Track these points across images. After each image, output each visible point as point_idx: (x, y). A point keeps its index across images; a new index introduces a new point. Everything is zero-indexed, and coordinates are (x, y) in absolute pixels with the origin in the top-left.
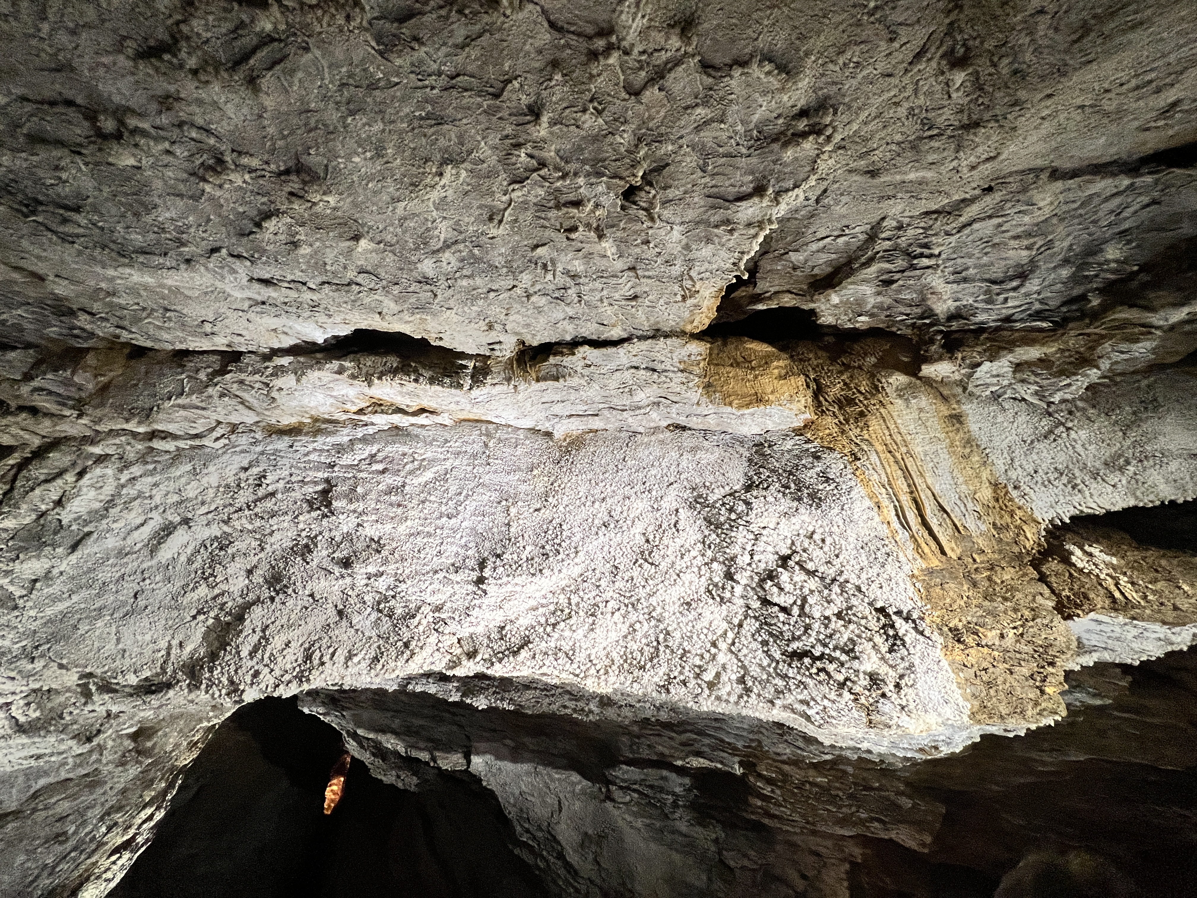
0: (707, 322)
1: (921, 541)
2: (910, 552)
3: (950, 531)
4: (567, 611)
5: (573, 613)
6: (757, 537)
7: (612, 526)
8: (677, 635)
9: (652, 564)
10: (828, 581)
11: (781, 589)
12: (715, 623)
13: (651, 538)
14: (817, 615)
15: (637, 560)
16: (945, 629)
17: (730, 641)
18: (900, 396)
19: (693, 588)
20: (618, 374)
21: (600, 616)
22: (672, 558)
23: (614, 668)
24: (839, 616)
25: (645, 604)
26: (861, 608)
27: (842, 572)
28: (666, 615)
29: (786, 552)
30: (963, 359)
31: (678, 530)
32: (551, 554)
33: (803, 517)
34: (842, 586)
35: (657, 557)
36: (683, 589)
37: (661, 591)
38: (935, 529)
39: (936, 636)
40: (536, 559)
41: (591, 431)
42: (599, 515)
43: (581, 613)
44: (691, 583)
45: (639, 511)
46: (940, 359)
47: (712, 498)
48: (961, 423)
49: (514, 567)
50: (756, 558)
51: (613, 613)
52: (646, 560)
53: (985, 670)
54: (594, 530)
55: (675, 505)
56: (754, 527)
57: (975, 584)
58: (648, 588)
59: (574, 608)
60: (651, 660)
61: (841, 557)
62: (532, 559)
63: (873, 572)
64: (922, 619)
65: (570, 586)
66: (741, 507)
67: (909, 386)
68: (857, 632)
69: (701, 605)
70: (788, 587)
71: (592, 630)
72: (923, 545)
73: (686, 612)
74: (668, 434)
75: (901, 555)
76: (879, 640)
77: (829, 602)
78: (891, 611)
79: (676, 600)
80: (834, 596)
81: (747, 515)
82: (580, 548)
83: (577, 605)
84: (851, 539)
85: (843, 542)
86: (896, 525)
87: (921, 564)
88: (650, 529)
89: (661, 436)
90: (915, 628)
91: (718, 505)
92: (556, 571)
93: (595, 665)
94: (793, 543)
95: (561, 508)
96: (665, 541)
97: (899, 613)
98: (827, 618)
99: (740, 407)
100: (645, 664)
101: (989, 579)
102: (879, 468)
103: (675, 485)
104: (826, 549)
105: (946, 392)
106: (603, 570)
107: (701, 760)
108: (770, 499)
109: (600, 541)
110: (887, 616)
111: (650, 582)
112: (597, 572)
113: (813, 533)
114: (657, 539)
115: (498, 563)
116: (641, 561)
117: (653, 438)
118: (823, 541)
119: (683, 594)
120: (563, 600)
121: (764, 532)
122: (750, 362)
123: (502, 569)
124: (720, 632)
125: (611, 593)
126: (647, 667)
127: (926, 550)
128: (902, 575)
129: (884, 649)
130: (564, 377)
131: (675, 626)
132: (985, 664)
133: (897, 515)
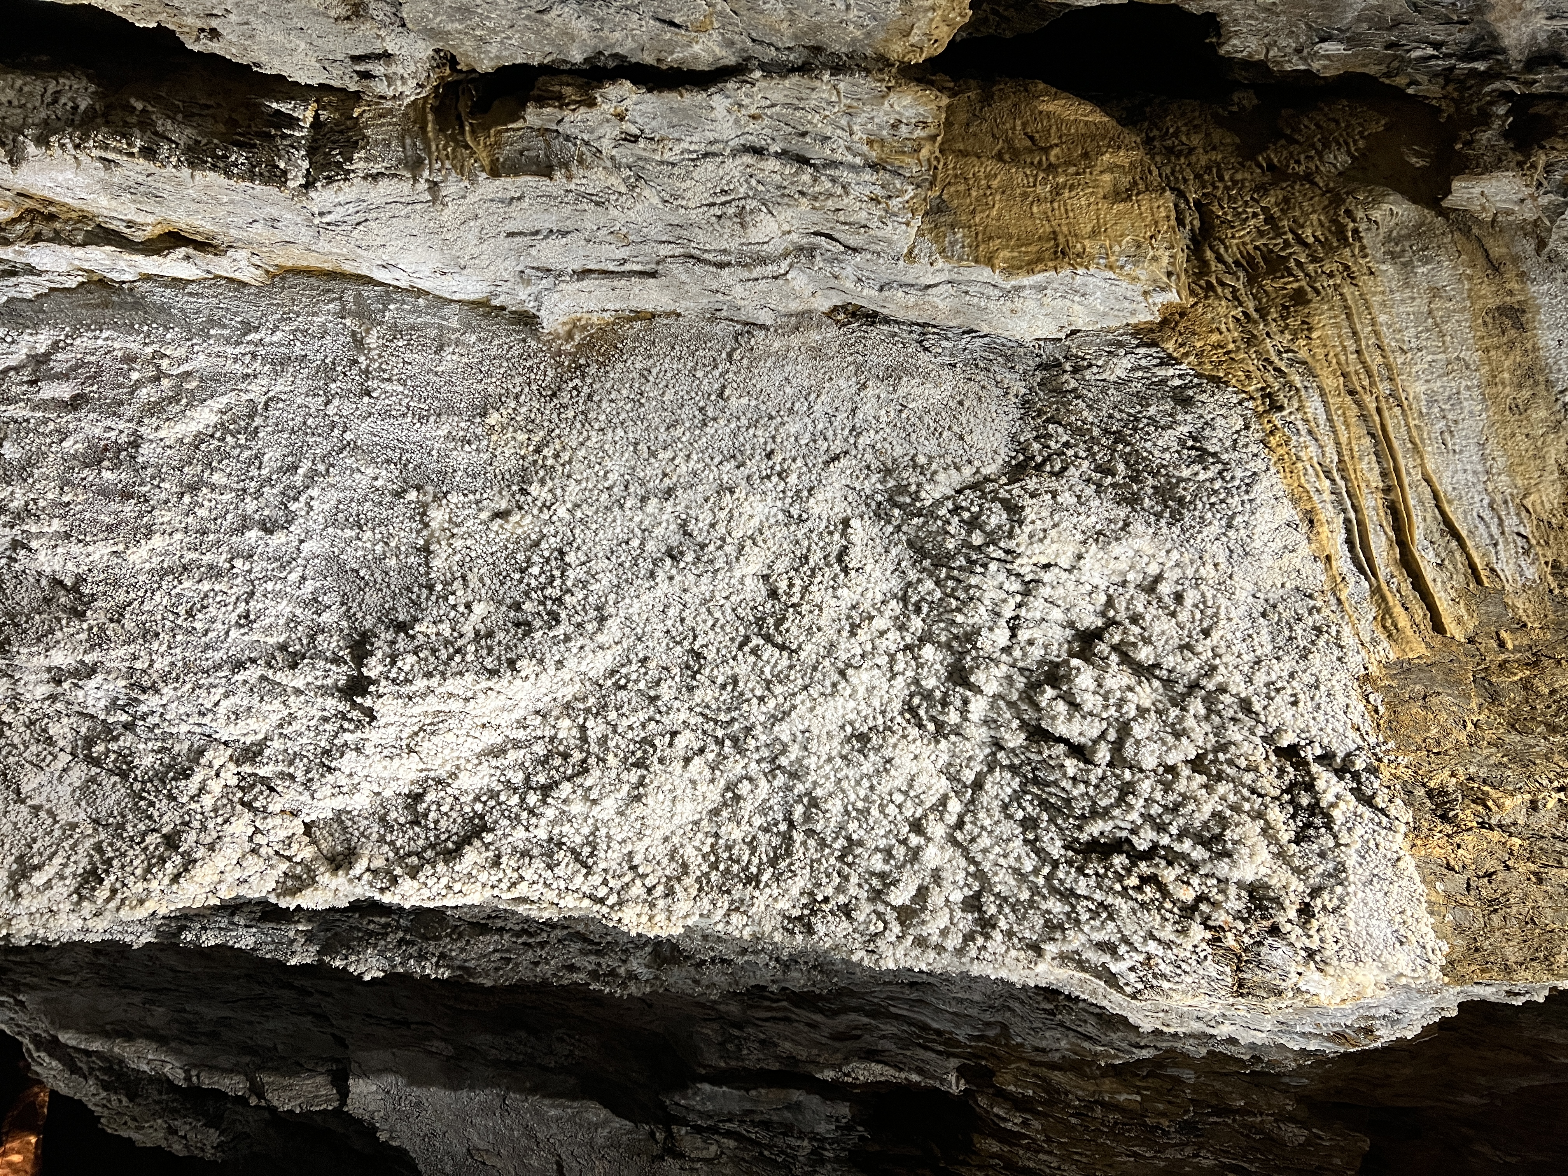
0: (945, 35)
1: (1393, 601)
2: (1367, 627)
3: (1459, 580)
4: (577, 756)
5: (592, 761)
6: (1028, 588)
7: (689, 557)
8: (835, 807)
9: (782, 647)
10: (1180, 688)
11: (1074, 706)
12: (923, 779)
13: (783, 585)
14: (1149, 762)
15: (747, 639)
16: (1420, 792)
17: (952, 819)
18: (1393, 256)
19: (876, 703)
20: (709, 165)
21: (656, 767)
22: (831, 633)
23: (687, 881)
24: (1197, 764)
25: (763, 738)
26: (1246, 747)
27: (1214, 668)
28: (812, 762)
29: (1090, 620)
30: (1549, 169)
31: (845, 570)
32: (537, 623)
33: (1137, 544)
34: (1210, 701)
35: (794, 630)
36: (852, 704)
37: (802, 709)
38: (1429, 573)
39: (1399, 810)
40: (500, 636)
41: (638, 315)
42: (659, 531)
43: (612, 761)
44: (871, 690)
45: (755, 522)
46: (1497, 165)
47: (930, 494)
48: (1521, 327)
49: (443, 654)
50: (1023, 635)
51: (687, 761)
52: (768, 639)
53: (1489, 875)
54: (645, 566)
55: (841, 509)
56: (1024, 566)
57: (1494, 697)
58: (772, 703)
59: (594, 748)
60: (773, 862)
61: (1216, 635)
62: (490, 634)
63: (1280, 670)
64: (1373, 771)
65: (585, 699)
66: (997, 518)
67: (1418, 231)
68: (1232, 798)
69: (892, 740)
70: (1091, 702)
71: (638, 798)
72: (1398, 610)
73: (857, 757)
74: (833, 331)
75: (1347, 631)
76: (1275, 815)
77: (1177, 735)
78: (1310, 754)
79: (834, 728)
80: (1190, 722)
81: (1011, 535)
82: (610, 610)
83: (603, 741)
84: (1241, 596)
85: (1222, 601)
86: (1343, 563)
87: (1387, 651)
88: (781, 566)
89: (815, 337)
90: (1357, 792)
91: (943, 512)
92: (549, 663)
93: (644, 876)
94: (1110, 602)
95: (562, 512)
96: (817, 594)
97: (1326, 758)
98: (1171, 769)
99: (1010, 270)
100: (760, 872)
101: (1526, 685)
102: (1323, 430)
103: (844, 462)
104: (1184, 616)
105: (1497, 250)
106: (665, 660)
107: (877, 1068)
108: (1066, 499)
109: (659, 593)
110: (1301, 764)
111: (778, 689)
112: (652, 665)
113: (1158, 578)
114: (797, 589)
115: (401, 645)
116: (756, 641)
117: (795, 341)
118: (1179, 598)
119: (852, 716)
120: (566, 729)
121: (1047, 577)
122: (1046, 150)
123: (411, 659)
124: (931, 800)
125: (683, 715)
126: (765, 878)
127: (1403, 621)
128: (1343, 676)
129: (1286, 835)
130: (565, 165)
131: (830, 786)
132: (1490, 865)
133: (1349, 541)
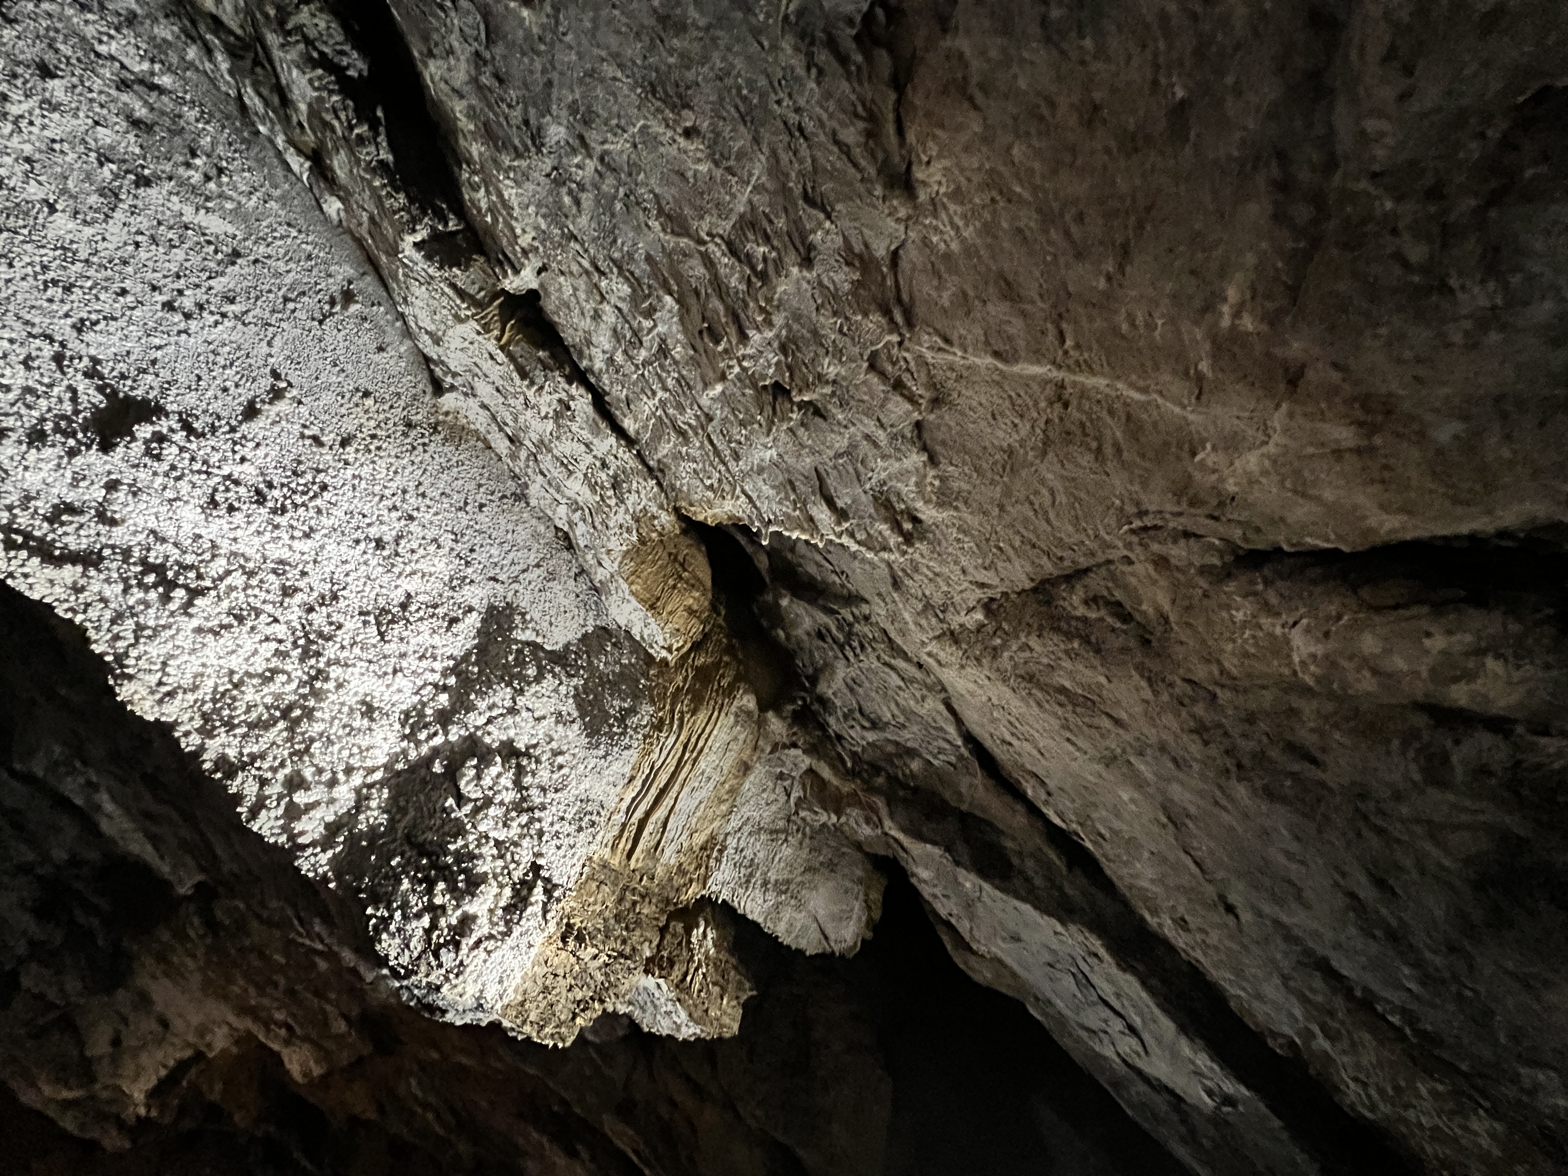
0: (701, 518)
1: (626, 834)
2: (610, 836)
3: (652, 843)
6: (513, 711)
8: (318, 727)
9: (381, 634)
10: (525, 805)
11: (478, 777)
12: (377, 752)
13: (413, 608)
14: (482, 828)
15: (368, 613)
16: (565, 921)
17: (369, 780)
18: (737, 715)
19: (395, 698)
22: (411, 649)
24: (498, 844)
25: (321, 665)
26: (524, 853)
27: (545, 808)
28: (332, 697)
29: (520, 746)
30: (794, 734)
31: (448, 629)
33: (569, 733)
34: (531, 821)
35: (396, 632)
36: (384, 689)
37: (357, 670)
38: (646, 833)
39: (552, 927)
41: (485, 441)
42: (384, 528)
44: (400, 691)
45: (433, 569)
46: (784, 719)
47: (515, 634)
48: (744, 775)
50: (490, 728)
51: (267, 639)
52: (379, 624)
53: (556, 975)
54: (359, 535)
55: (475, 603)
56: (521, 701)
57: (621, 900)
58: (345, 654)
60: (252, 726)
61: (559, 795)
63: (567, 828)
64: (558, 900)
66: (532, 672)
67: (749, 714)
68: (498, 870)
69: (383, 722)
70: (487, 781)
72: (624, 840)
73: (358, 715)
74: (550, 534)
75: (602, 833)
76: (508, 892)
77: (505, 825)
78: (543, 873)
79: (361, 691)
80: (515, 824)
81: (529, 684)
83: (231, 589)
84: (582, 787)
85: (574, 783)
86: (624, 806)
87: (606, 852)
88: (421, 598)
89: (542, 528)
90: (545, 904)
91: (514, 647)
92: (253, 528)
93: (165, 674)
94: (535, 746)
95: (349, 472)
96: (424, 626)
97: (548, 880)
98: (487, 837)
99: (632, 593)
100: (238, 725)
101: (634, 903)
102: (665, 752)
103: (498, 586)
104: (555, 776)
105: (761, 743)
106: (315, 585)
108: (563, 689)
109: (352, 552)
110: (537, 876)
111: (357, 650)
112: (306, 580)
113: (561, 753)
114: (417, 615)
116: (371, 618)
117: (534, 522)
118: (561, 767)
119: (377, 694)
120: (219, 566)
121: (524, 714)
124: (369, 763)
125: (294, 617)
126: (238, 731)
127: (621, 846)
128: (584, 850)
129: (502, 904)
131: (327, 716)
132: (560, 972)
133: (634, 799)
